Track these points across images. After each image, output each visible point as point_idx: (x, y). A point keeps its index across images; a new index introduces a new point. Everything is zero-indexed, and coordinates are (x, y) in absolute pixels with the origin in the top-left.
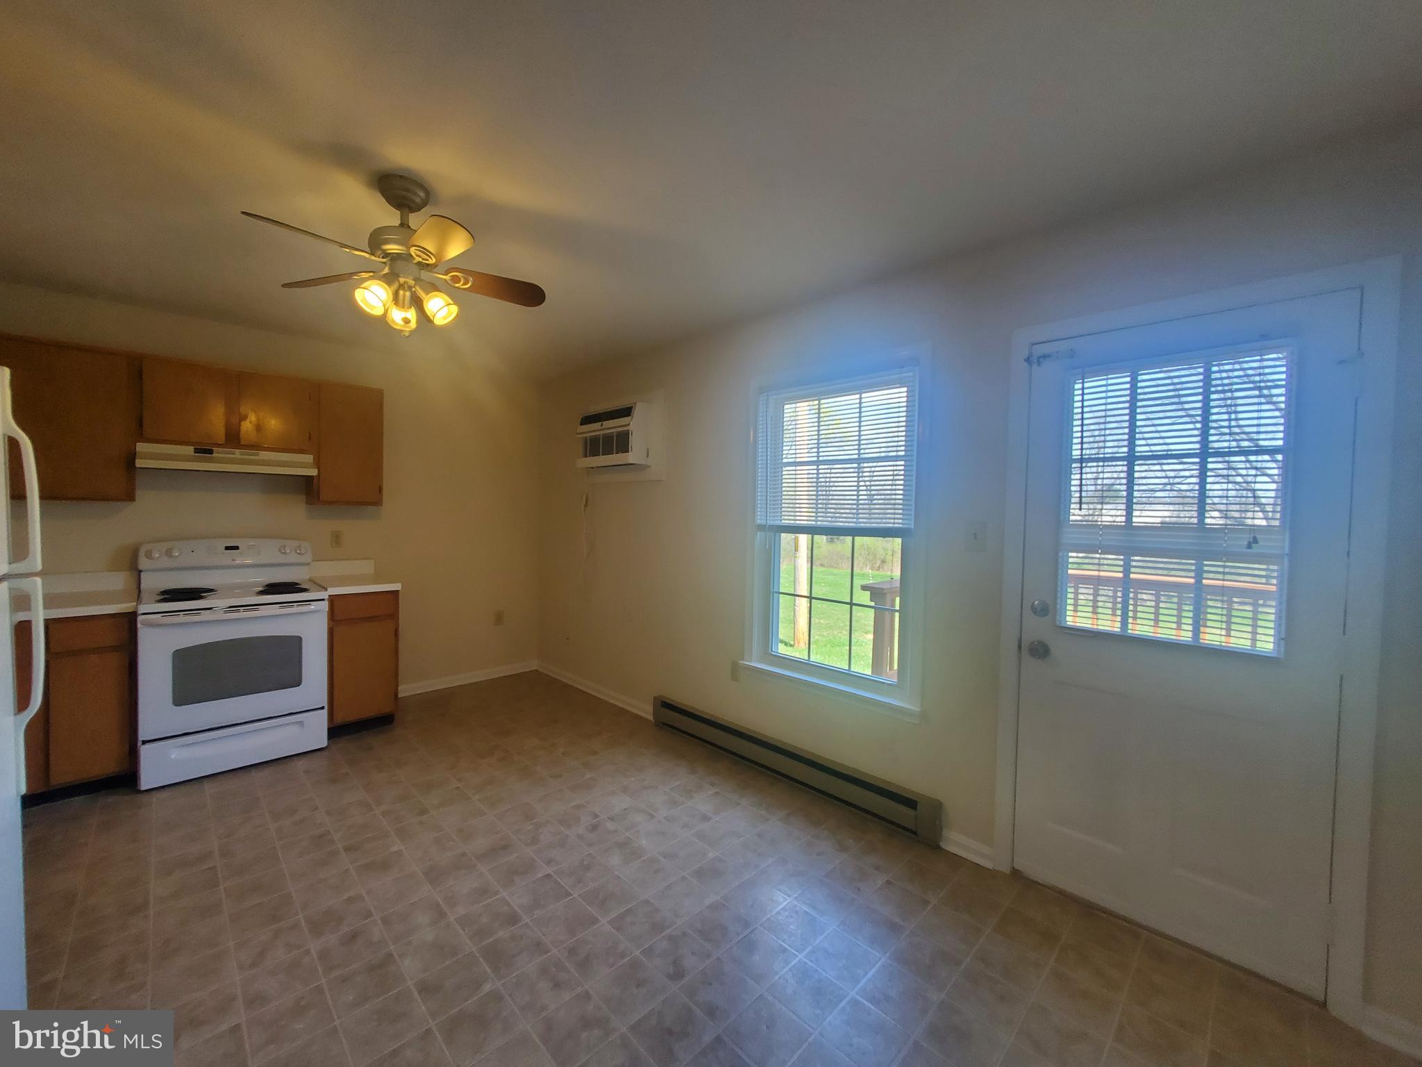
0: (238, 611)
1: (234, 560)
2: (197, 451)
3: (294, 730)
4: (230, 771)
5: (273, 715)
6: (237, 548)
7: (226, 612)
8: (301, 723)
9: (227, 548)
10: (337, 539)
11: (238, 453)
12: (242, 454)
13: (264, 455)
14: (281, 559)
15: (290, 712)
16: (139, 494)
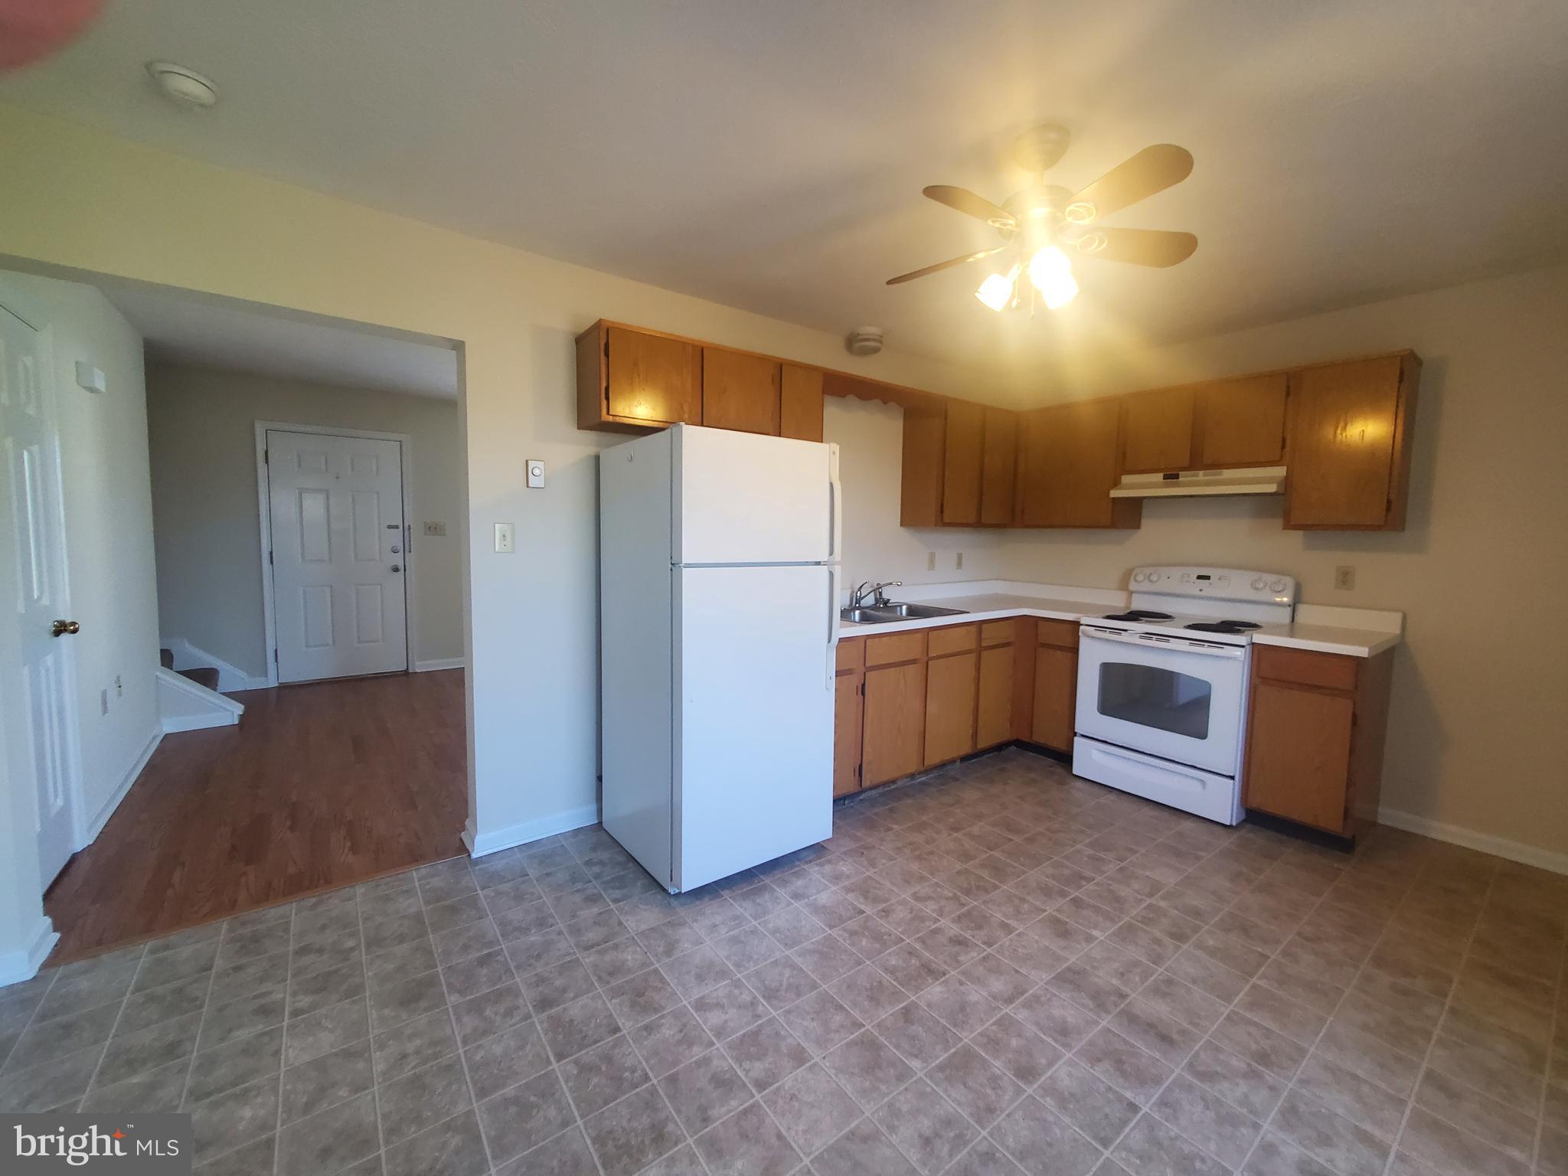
0: (1151, 639)
1: (1201, 590)
2: (1166, 477)
3: (1197, 786)
4: (1136, 796)
5: (1198, 766)
6: (1208, 578)
7: (1141, 637)
8: (1203, 782)
9: (1199, 577)
10: (1345, 578)
11: (1201, 475)
12: (1204, 475)
13: (1228, 474)
14: (1252, 595)
15: (1194, 765)
16: (1144, 522)
